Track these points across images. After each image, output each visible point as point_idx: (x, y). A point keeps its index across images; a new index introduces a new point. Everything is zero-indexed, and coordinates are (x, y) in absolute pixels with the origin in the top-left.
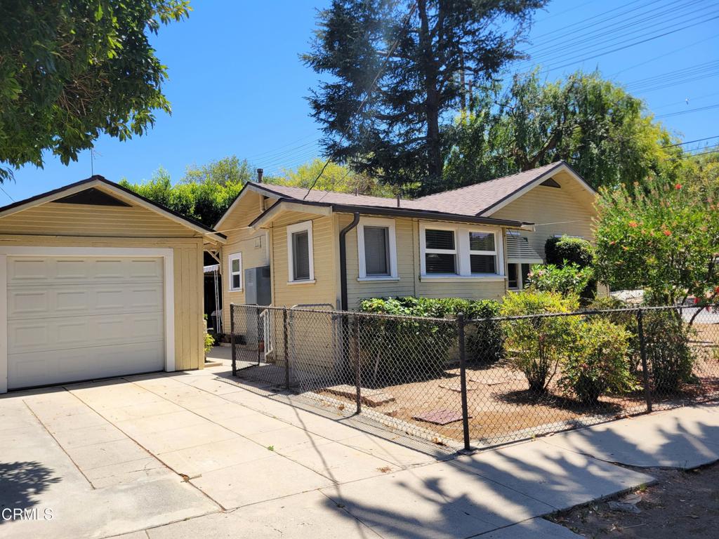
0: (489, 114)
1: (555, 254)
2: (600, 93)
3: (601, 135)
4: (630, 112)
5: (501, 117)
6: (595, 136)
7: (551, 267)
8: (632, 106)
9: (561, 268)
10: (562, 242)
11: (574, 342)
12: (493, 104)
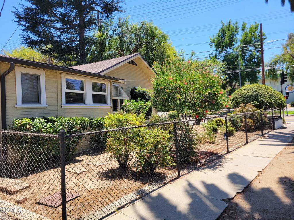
0: (108, 34)
1: (135, 95)
2: (153, 30)
3: (153, 48)
4: (164, 40)
5: (113, 36)
6: (151, 48)
7: (133, 101)
8: (165, 38)
9: (137, 101)
10: (138, 90)
11: (142, 141)
12: (110, 30)
